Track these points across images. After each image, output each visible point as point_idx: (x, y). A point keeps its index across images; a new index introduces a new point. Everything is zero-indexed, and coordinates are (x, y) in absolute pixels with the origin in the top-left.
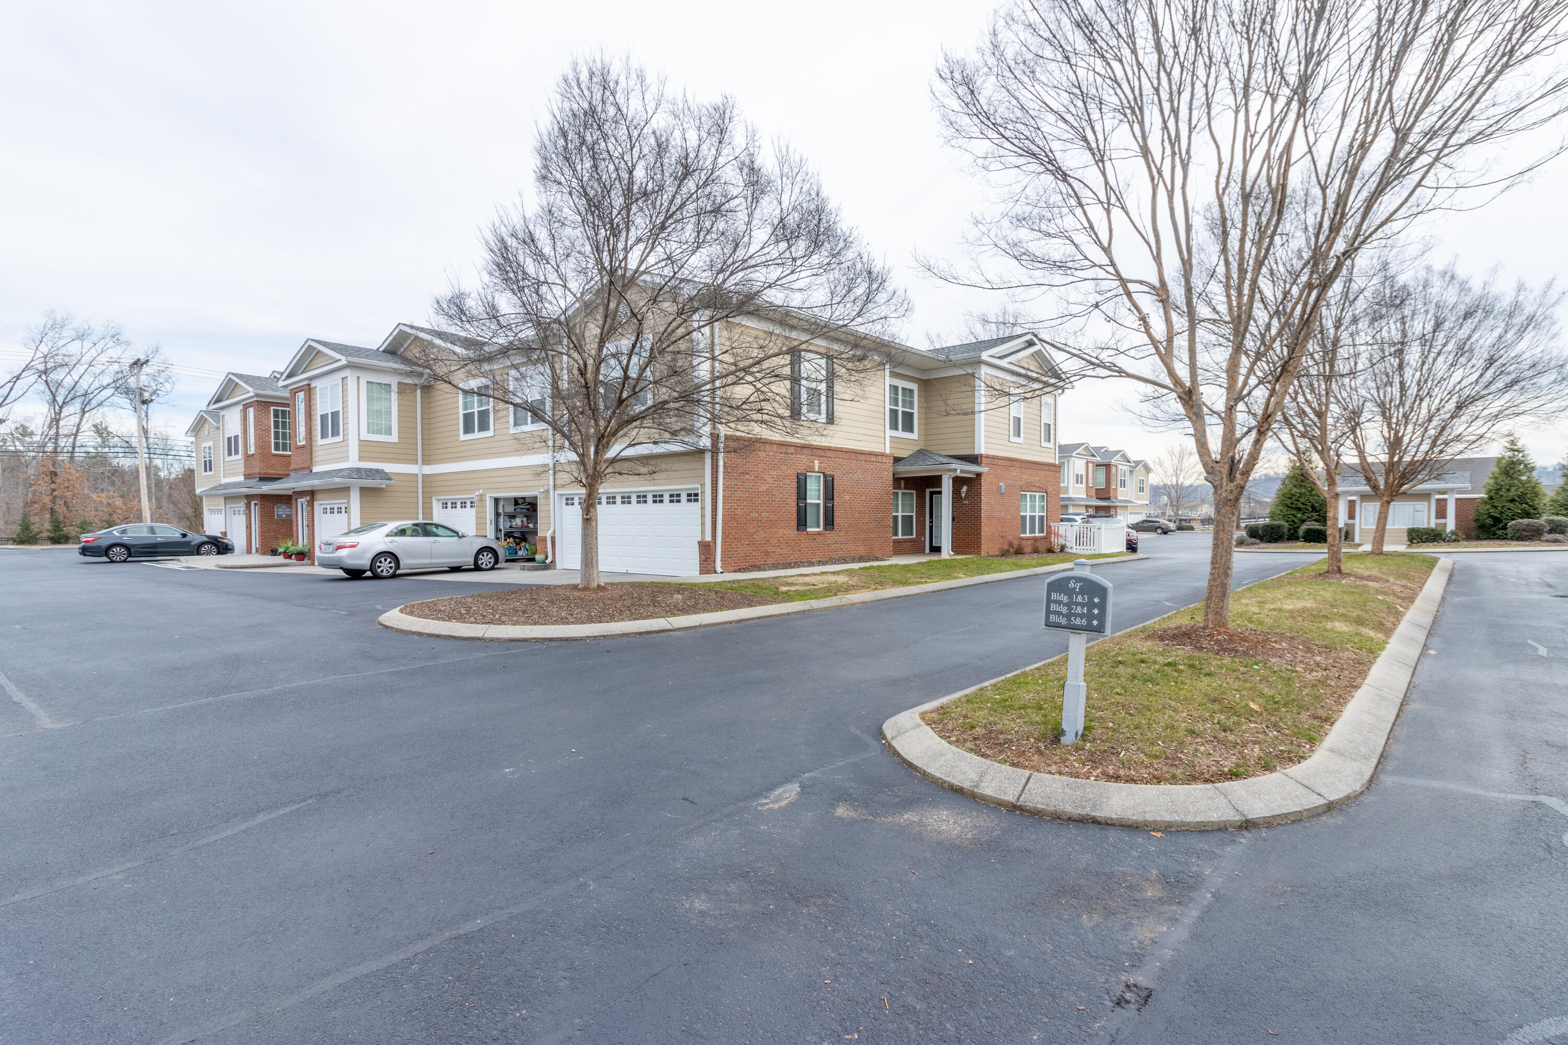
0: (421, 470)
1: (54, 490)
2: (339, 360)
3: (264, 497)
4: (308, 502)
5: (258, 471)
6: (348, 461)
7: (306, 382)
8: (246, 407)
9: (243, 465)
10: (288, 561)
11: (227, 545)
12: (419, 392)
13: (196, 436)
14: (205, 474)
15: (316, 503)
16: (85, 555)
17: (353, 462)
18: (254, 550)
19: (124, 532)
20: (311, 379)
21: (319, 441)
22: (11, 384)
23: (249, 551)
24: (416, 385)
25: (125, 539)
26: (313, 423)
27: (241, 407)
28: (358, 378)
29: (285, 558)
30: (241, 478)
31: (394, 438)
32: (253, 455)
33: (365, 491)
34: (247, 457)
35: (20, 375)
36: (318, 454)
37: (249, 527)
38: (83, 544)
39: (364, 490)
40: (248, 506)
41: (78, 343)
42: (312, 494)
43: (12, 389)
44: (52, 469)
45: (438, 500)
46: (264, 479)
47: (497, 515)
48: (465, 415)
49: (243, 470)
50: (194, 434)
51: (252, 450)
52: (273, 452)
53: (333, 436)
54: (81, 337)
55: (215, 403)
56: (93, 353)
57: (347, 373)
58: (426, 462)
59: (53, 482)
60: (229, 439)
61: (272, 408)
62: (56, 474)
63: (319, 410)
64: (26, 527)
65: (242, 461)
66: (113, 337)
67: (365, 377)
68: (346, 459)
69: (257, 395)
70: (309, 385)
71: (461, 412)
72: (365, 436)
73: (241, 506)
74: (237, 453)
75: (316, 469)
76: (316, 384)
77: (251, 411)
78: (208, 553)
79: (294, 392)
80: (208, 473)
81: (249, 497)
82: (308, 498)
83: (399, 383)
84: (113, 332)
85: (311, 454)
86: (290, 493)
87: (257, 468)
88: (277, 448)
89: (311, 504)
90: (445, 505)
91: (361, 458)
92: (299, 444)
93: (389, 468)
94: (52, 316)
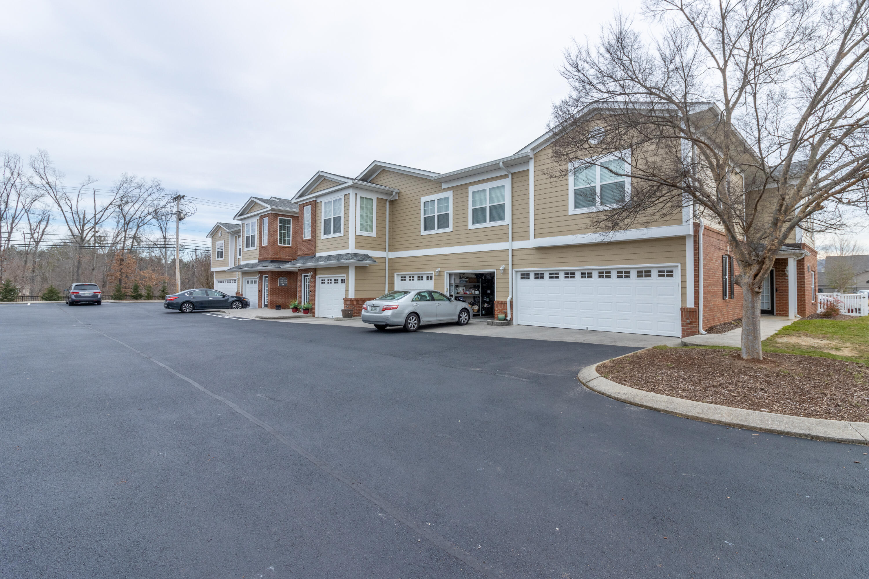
0: (388, 255)
1: (122, 269)
2: (347, 182)
3: (273, 273)
4: (312, 276)
5: (270, 256)
6: (348, 248)
7: (314, 199)
8: (262, 218)
9: (258, 253)
10: (296, 314)
11: (247, 302)
12: (388, 203)
13: (212, 238)
14: (217, 259)
15: (317, 277)
16: (169, 308)
17: (351, 249)
18: (263, 306)
19: (191, 294)
20: (317, 197)
21: (322, 236)
22: (102, 212)
23: (260, 306)
24: (386, 200)
25: (192, 298)
26: (318, 225)
27: (258, 218)
28: (356, 194)
29: (293, 312)
30: (257, 261)
31: (374, 234)
32: (267, 247)
33: (359, 269)
34: (262, 248)
35: (108, 207)
36: (320, 245)
37: (260, 291)
38: (168, 301)
39: (357, 268)
40: (261, 279)
41: (138, 190)
42: (314, 271)
43: (103, 215)
44: (121, 257)
45: (398, 275)
46: (274, 261)
47: (451, 285)
48: (425, 218)
49: (258, 256)
50: (211, 237)
51: (265, 243)
52: (279, 245)
53: (334, 233)
54: (140, 187)
55: (239, 216)
56: (145, 196)
57: (350, 191)
58: (391, 250)
59: (121, 265)
60: (248, 238)
61: (279, 218)
62: (123, 260)
63: (322, 217)
64: (118, 290)
65: (258, 250)
66: (156, 186)
67: (361, 194)
68: (347, 247)
69: (272, 209)
70: (315, 201)
71: (422, 216)
72: (359, 233)
73: (256, 278)
74: (253, 245)
75: (318, 255)
76: (323, 200)
77: (266, 220)
78: (237, 308)
79: (302, 207)
80: (220, 259)
81: (261, 273)
82: (312, 273)
83: (377, 198)
84: (156, 184)
85: (315, 245)
86: (296, 270)
87: (269, 255)
88: (281, 243)
89: (314, 277)
90: (403, 278)
91: (356, 247)
92: (304, 239)
93: (372, 253)
94: (126, 176)
